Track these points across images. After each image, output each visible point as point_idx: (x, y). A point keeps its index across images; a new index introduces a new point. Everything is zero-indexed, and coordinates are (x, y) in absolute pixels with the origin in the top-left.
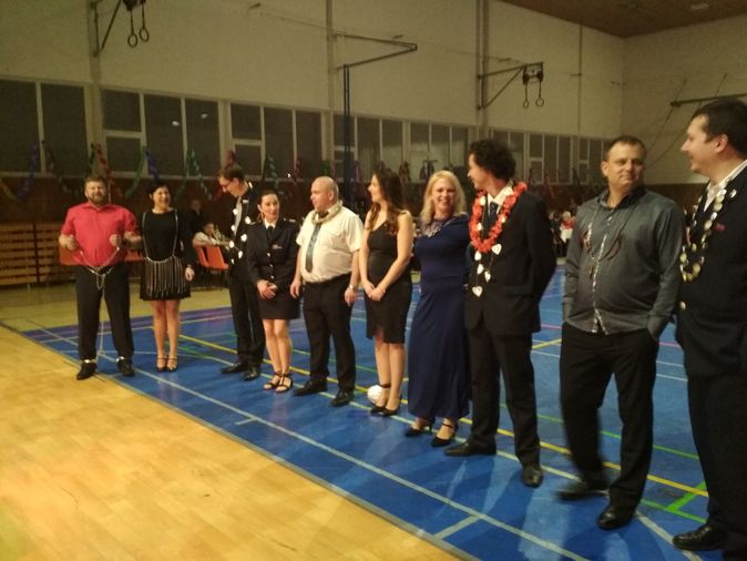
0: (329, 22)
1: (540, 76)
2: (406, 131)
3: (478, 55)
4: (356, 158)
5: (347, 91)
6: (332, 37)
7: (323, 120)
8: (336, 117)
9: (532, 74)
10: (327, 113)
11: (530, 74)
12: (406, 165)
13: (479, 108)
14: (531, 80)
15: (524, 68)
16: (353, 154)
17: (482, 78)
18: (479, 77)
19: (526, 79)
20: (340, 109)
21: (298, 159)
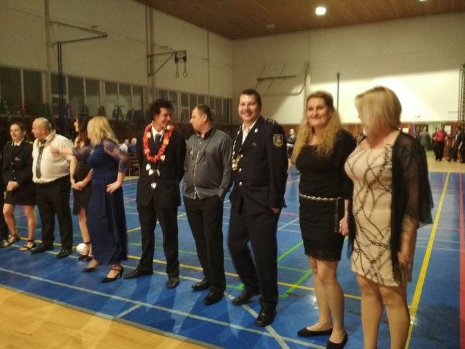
0: (47, 13)
1: (185, 59)
2: (102, 87)
3: (147, 43)
4: (68, 102)
5: (60, 59)
6: (49, 23)
7: (43, 76)
8: (53, 75)
9: (180, 57)
10: (46, 73)
11: (179, 57)
12: (103, 108)
13: (149, 75)
14: (179, 61)
15: (176, 53)
16: (65, 100)
17: (150, 57)
18: (148, 56)
19: (177, 60)
20: (55, 70)
21: (26, 102)
